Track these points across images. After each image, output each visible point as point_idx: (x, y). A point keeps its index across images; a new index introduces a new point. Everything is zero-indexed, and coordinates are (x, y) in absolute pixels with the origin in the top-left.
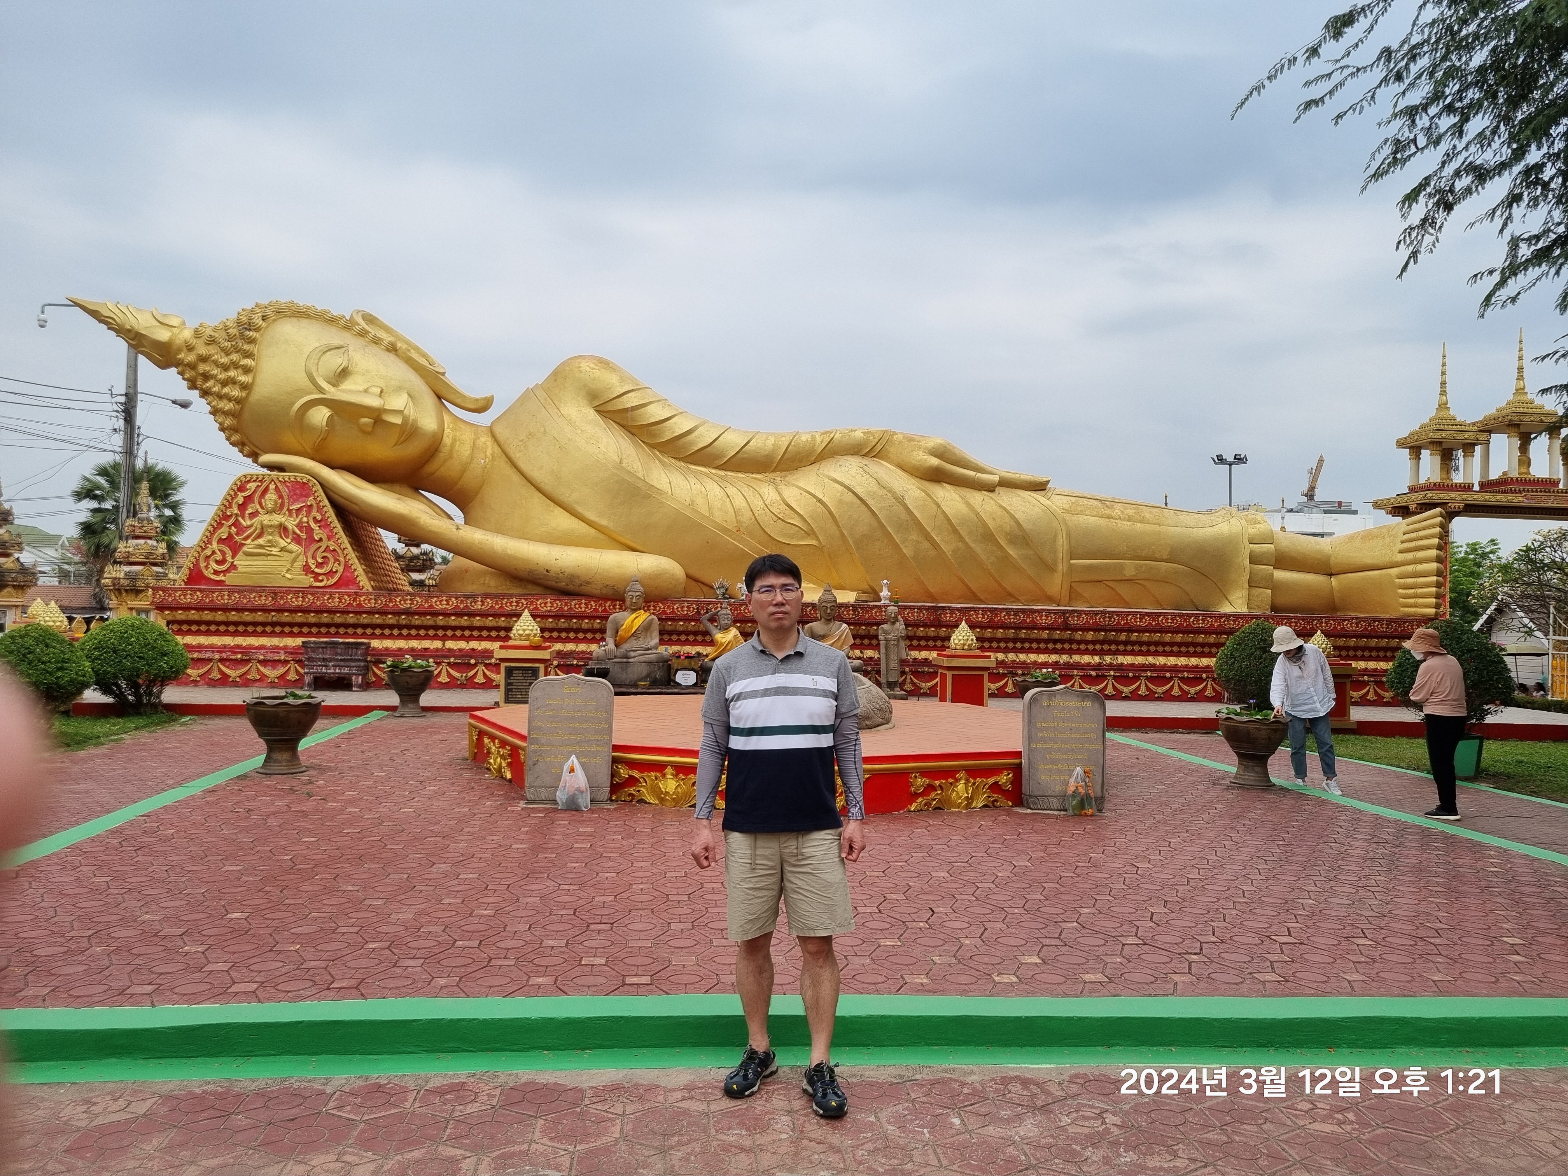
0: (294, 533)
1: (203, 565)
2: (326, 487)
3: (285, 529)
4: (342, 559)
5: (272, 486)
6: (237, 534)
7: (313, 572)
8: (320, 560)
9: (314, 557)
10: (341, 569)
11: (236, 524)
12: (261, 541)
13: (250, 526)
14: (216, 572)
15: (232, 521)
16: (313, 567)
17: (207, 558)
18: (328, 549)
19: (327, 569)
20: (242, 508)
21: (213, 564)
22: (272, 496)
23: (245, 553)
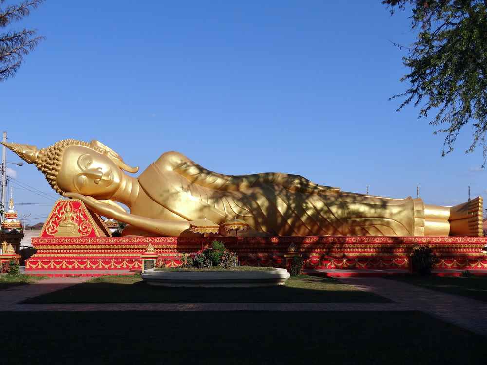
0: (75, 219)
1: (47, 230)
4: (91, 227)
5: (68, 204)
6: (58, 220)
7: (82, 232)
8: (84, 228)
10: (90, 231)
11: (57, 217)
12: (65, 222)
13: (61, 217)
14: (51, 233)
15: (56, 216)
17: (48, 228)
18: (86, 224)
19: (86, 230)
20: (59, 211)
21: (50, 230)
22: (68, 207)
23: (60, 226)
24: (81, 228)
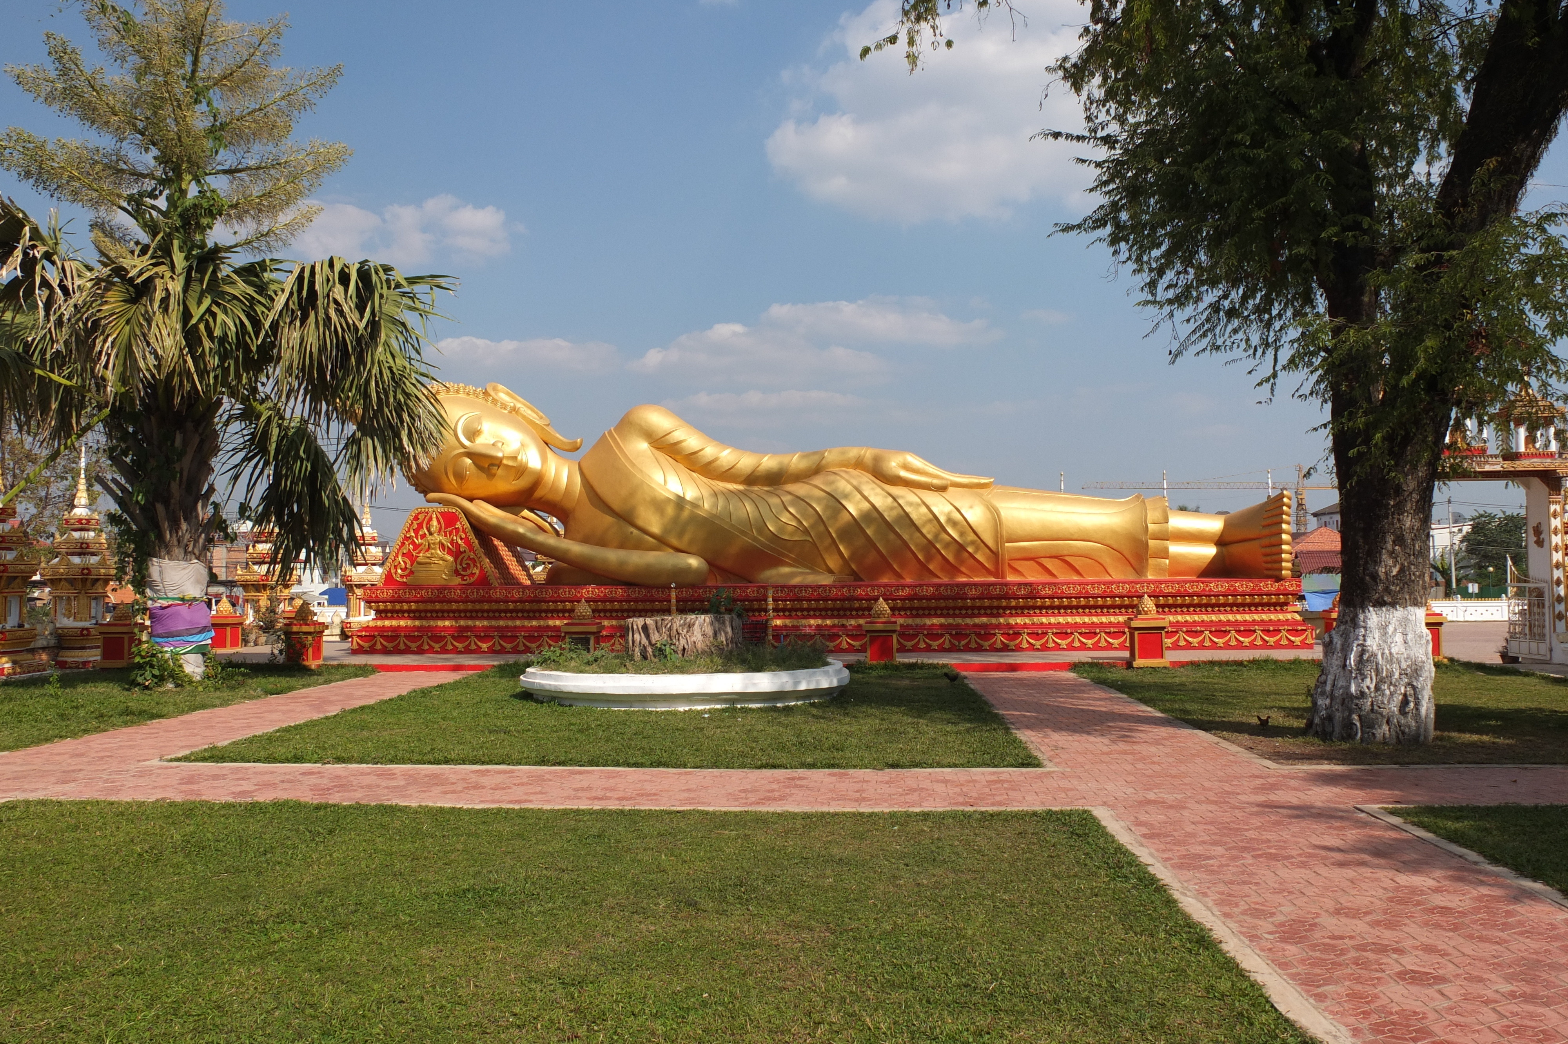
0: (448, 548)
1: (393, 571)
2: (467, 514)
3: (443, 545)
4: (479, 564)
5: (434, 516)
6: (414, 550)
7: (460, 575)
8: (464, 566)
9: (461, 565)
10: (477, 571)
11: (413, 543)
12: (428, 554)
13: (420, 545)
14: (402, 576)
15: (410, 541)
16: (460, 570)
17: (396, 567)
18: (469, 558)
19: (469, 572)
20: (416, 532)
21: (399, 571)
22: (435, 523)
23: (419, 563)
24: (459, 567)
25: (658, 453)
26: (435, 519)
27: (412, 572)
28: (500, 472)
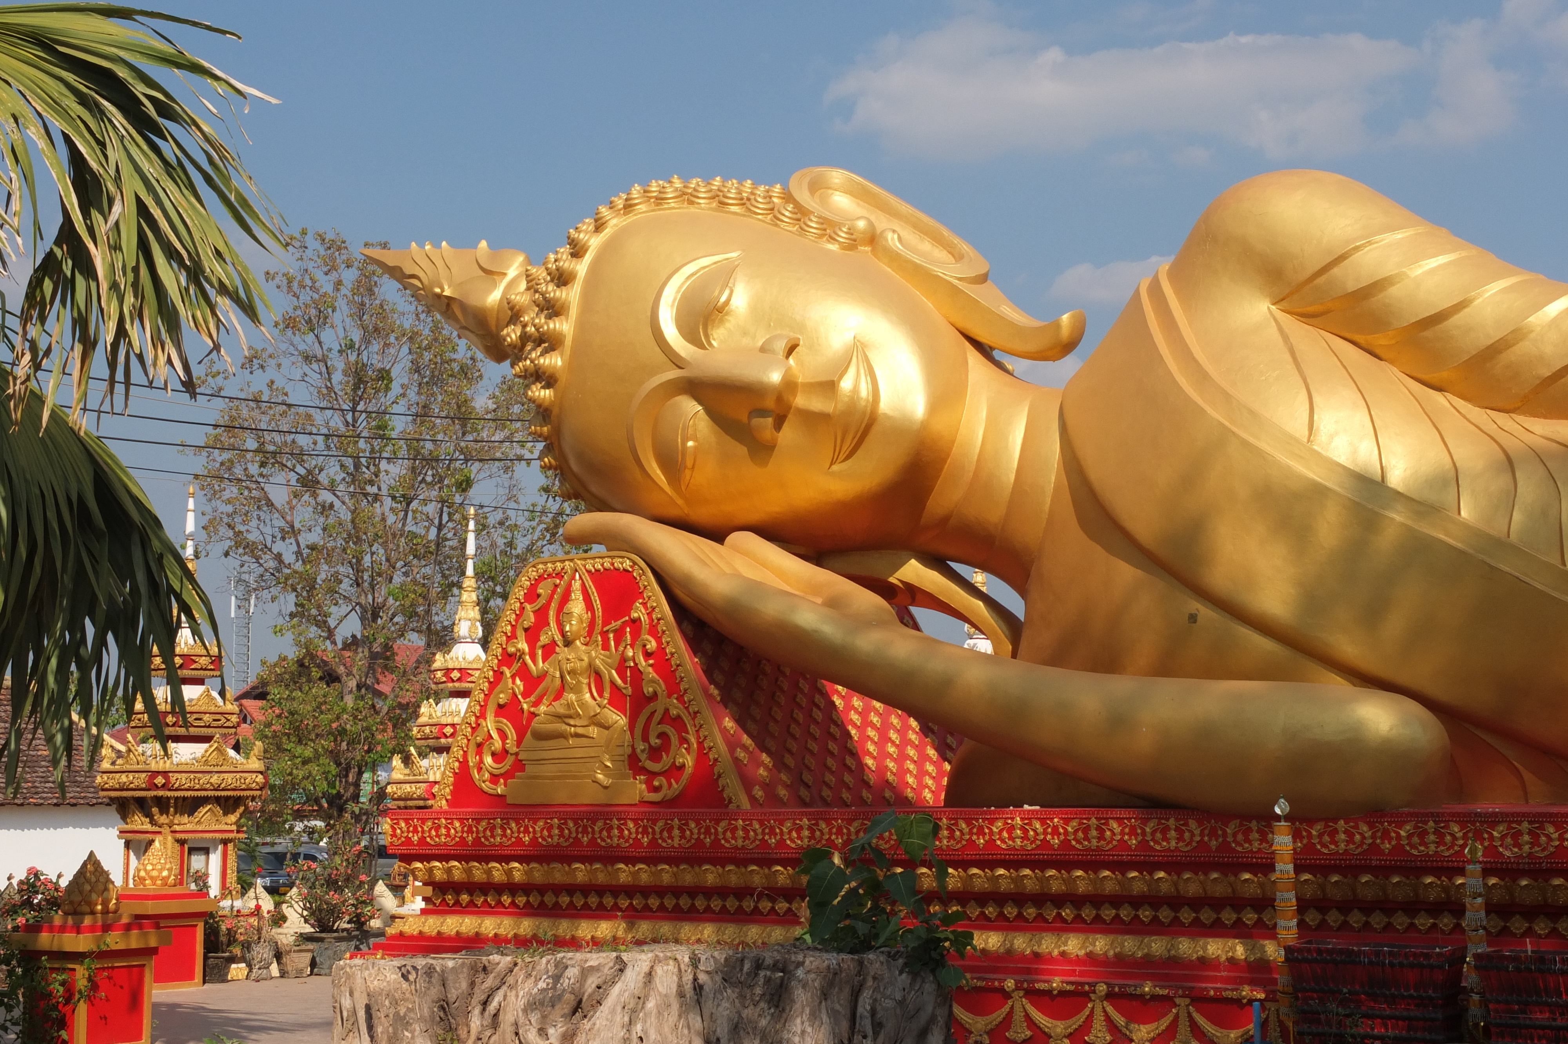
0: (613, 683)
1: (472, 761)
3: (598, 676)
4: (693, 740)
5: (577, 585)
6: (526, 695)
7: (643, 770)
8: (655, 741)
9: (645, 738)
10: (689, 761)
11: (524, 673)
12: (561, 707)
13: (543, 676)
14: (494, 779)
15: (516, 666)
16: (643, 757)
18: (666, 718)
19: (666, 761)
20: (532, 635)
21: (488, 760)
22: (577, 606)
23: (540, 736)
24: (641, 746)
25: (1298, 330)
26: (577, 595)
27: (519, 765)
28: (788, 435)
